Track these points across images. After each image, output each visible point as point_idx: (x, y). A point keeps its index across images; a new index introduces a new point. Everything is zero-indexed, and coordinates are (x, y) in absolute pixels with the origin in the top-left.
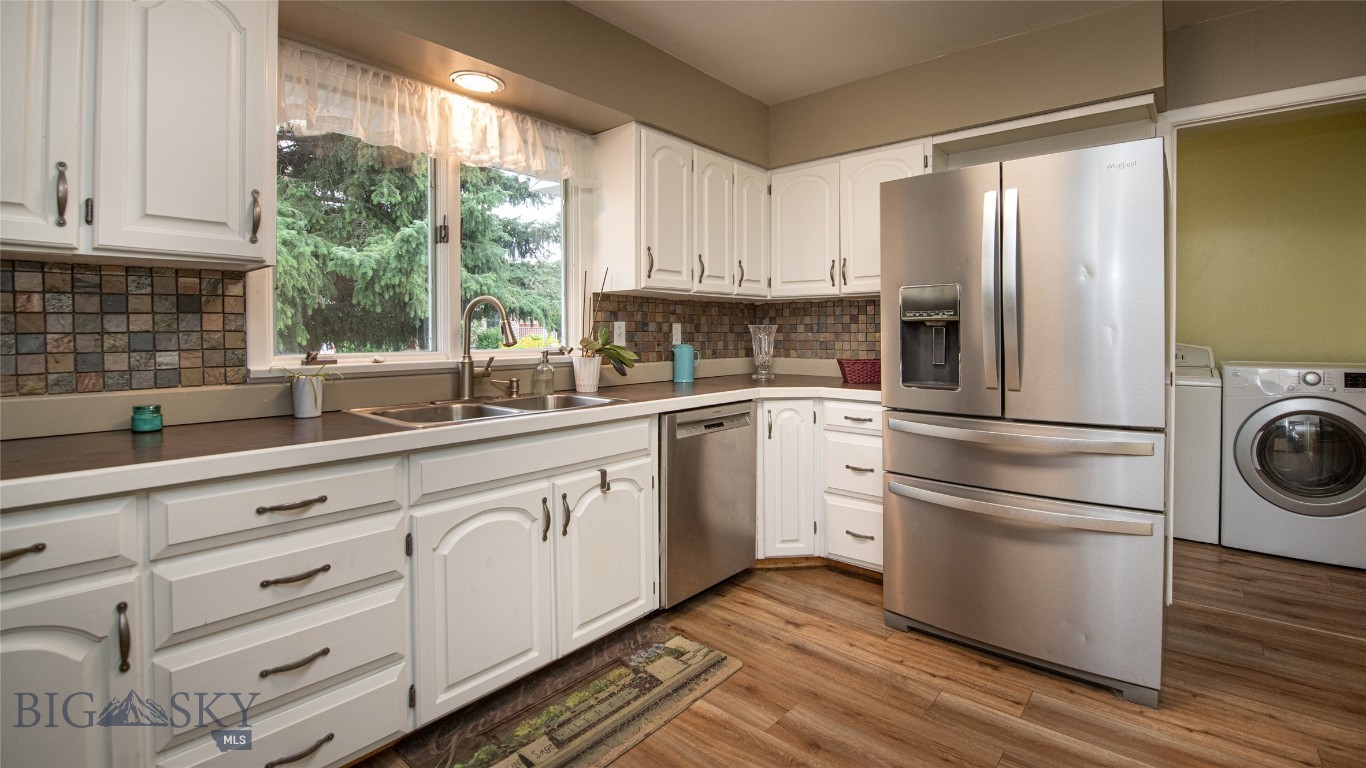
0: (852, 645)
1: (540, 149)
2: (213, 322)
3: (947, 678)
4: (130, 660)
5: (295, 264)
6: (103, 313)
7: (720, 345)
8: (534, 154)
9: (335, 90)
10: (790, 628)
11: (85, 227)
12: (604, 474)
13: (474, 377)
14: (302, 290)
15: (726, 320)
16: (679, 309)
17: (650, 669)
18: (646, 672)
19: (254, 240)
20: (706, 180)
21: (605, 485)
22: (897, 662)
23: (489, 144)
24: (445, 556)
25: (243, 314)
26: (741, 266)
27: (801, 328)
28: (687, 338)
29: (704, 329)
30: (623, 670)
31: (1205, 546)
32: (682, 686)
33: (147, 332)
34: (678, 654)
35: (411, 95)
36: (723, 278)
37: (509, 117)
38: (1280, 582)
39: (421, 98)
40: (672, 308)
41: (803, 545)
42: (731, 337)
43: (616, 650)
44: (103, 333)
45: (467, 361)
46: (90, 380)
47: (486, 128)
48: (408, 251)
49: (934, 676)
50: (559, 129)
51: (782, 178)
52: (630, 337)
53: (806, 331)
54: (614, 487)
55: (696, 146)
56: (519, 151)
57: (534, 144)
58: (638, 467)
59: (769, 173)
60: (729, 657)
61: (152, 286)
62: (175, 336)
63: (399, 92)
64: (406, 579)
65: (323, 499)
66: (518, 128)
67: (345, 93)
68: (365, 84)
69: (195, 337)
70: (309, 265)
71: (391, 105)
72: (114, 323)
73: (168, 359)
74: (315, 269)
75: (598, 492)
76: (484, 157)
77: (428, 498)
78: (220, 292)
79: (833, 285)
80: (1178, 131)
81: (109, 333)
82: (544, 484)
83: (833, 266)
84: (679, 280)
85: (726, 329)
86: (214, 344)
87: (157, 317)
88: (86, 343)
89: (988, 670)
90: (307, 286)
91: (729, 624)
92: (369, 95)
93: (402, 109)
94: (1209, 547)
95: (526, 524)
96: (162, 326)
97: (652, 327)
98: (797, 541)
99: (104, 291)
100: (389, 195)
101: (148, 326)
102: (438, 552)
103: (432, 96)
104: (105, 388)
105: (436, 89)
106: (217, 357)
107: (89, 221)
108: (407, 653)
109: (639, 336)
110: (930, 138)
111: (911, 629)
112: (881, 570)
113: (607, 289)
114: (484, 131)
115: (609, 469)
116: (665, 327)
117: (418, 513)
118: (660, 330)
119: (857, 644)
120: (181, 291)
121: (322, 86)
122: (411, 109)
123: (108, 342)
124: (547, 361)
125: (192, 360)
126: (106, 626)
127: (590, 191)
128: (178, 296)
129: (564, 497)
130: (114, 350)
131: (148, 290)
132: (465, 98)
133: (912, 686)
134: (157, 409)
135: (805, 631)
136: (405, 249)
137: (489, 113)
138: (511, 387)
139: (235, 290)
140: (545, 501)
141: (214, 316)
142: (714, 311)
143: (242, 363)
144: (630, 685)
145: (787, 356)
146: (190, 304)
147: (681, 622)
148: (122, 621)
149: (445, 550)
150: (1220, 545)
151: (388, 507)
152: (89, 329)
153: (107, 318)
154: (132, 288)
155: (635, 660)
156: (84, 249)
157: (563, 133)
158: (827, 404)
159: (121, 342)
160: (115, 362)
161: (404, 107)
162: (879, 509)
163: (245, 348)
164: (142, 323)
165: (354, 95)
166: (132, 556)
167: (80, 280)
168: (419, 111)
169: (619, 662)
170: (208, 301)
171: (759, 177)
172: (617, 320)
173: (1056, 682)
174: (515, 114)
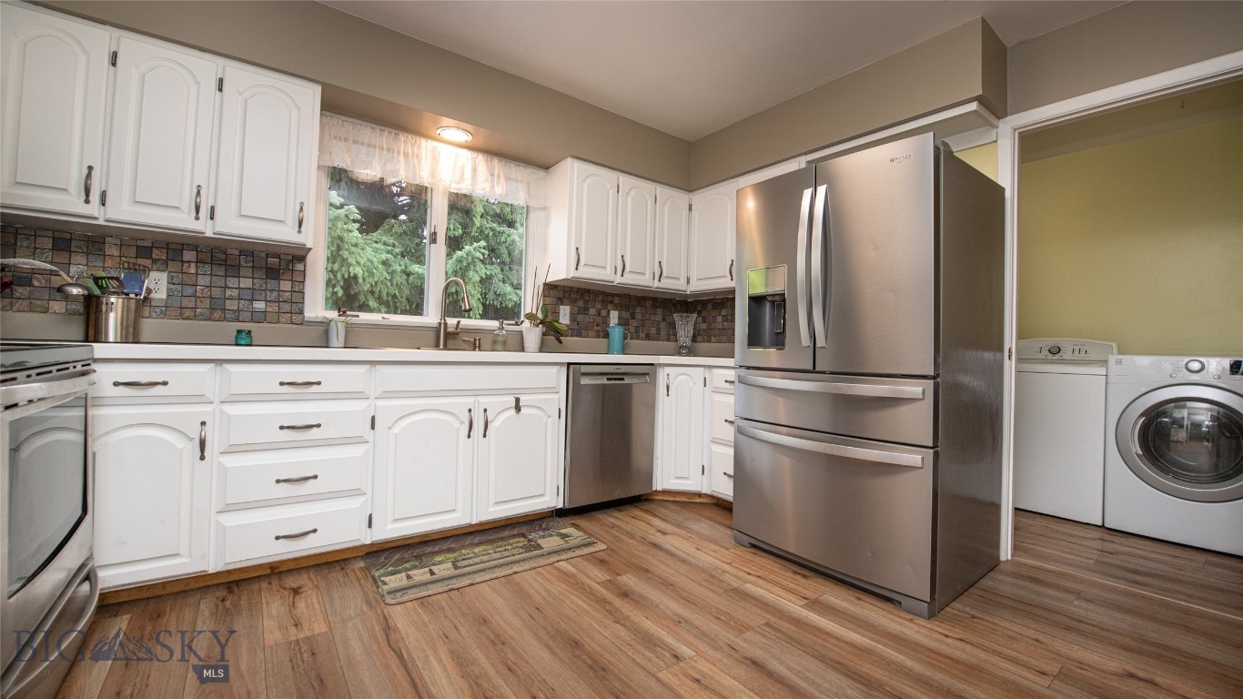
0: (698, 549)
1: (502, 179)
2: (286, 285)
3: (759, 577)
4: (205, 454)
5: (388, 277)
6: (226, 276)
7: (653, 331)
8: (498, 183)
9: (363, 144)
10: (659, 534)
11: (210, 221)
12: (518, 400)
13: (447, 335)
14: (394, 296)
15: (659, 311)
16: (617, 300)
17: (539, 541)
18: (536, 542)
19: (299, 232)
20: (630, 199)
21: (518, 408)
22: (726, 563)
23: (465, 177)
24: (396, 434)
25: (303, 282)
26: (661, 266)
27: (719, 319)
28: (623, 322)
29: (639, 316)
30: (522, 539)
31: (1088, 527)
32: (554, 553)
33: (249, 289)
34: (564, 536)
35: (413, 146)
36: (644, 274)
37: (481, 158)
38: (1145, 558)
39: (419, 146)
40: (610, 298)
41: (692, 483)
42: (663, 325)
43: (524, 530)
44: (226, 287)
45: (443, 321)
46: (217, 314)
47: (464, 166)
48: (461, 268)
49: (749, 574)
50: (519, 166)
51: (700, 198)
52: (573, 319)
53: (723, 321)
54: (523, 410)
55: (623, 174)
56: (486, 181)
57: (499, 176)
58: (547, 399)
59: (691, 194)
60: (599, 543)
61: (253, 262)
62: (264, 293)
63: (405, 142)
64: (371, 444)
65: (319, 383)
66: (488, 165)
67: (369, 145)
68: (383, 138)
69: (275, 294)
70: (400, 279)
71: (399, 153)
72: (232, 282)
73: (259, 305)
74: (404, 282)
75: (513, 412)
76: (462, 186)
77: (387, 395)
78: (291, 268)
79: (732, 280)
80: (1019, 133)
81: (229, 288)
82: (471, 400)
83: (732, 265)
84: (602, 272)
85: (659, 318)
86: (285, 298)
87: (255, 280)
88: (216, 292)
89: (798, 577)
90: (397, 293)
91: (614, 526)
92: (385, 146)
93: (406, 155)
94: (1092, 527)
95: (457, 424)
96: (257, 286)
97: (592, 311)
98: (687, 478)
99: (229, 263)
100: (454, 230)
101: (250, 285)
102: (391, 431)
103: (426, 145)
104: (225, 319)
105: (429, 141)
106: (286, 307)
107: (212, 218)
108: (369, 491)
109: (580, 318)
110: (804, 157)
111: (753, 546)
112: (731, 499)
113: (549, 280)
114: (463, 168)
115: (523, 399)
116: (604, 313)
117: (380, 403)
118: (599, 314)
119: (703, 549)
120: (269, 266)
121: (355, 142)
122: (413, 154)
123: (228, 293)
124: (503, 328)
125: (273, 308)
126: (195, 432)
127: (544, 209)
128: (267, 268)
129: (485, 410)
130: (231, 298)
131: (251, 264)
132: (450, 147)
133: (727, 577)
134: (249, 332)
135: (668, 537)
136: (458, 267)
137: (468, 154)
138: (475, 344)
139: (299, 267)
140: (470, 410)
141: (287, 282)
142: (648, 304)
143: (301, 312)
144: (521, 547)
145: (709, 341)
146: (273, 273)
147: (580, 521)
148: (203, 434)
149: (396, 430)
150: (1103, 526)
151: (359, 396)
152: (219, 285)
153: (229, 279)
154: (243, 263)
155: (533, 536)
156: (209, 234)
157: (522, 168)
158: (716, 371)
159: (235, 293)
160: (231, 305)
161: (408, 154)
162: (731, 451)
163: (303, 303)
164: (246, 283)
165: (375, 147)
166: (212, 399)
167: (215, 257)
168: (417, 156)
169: (523, 535)
170: (283, 273)
171: (681, 198)
172: (562, 304)
173: (851, 592)
174: (486, 156)
